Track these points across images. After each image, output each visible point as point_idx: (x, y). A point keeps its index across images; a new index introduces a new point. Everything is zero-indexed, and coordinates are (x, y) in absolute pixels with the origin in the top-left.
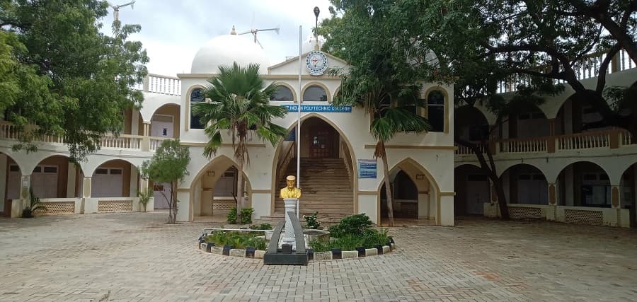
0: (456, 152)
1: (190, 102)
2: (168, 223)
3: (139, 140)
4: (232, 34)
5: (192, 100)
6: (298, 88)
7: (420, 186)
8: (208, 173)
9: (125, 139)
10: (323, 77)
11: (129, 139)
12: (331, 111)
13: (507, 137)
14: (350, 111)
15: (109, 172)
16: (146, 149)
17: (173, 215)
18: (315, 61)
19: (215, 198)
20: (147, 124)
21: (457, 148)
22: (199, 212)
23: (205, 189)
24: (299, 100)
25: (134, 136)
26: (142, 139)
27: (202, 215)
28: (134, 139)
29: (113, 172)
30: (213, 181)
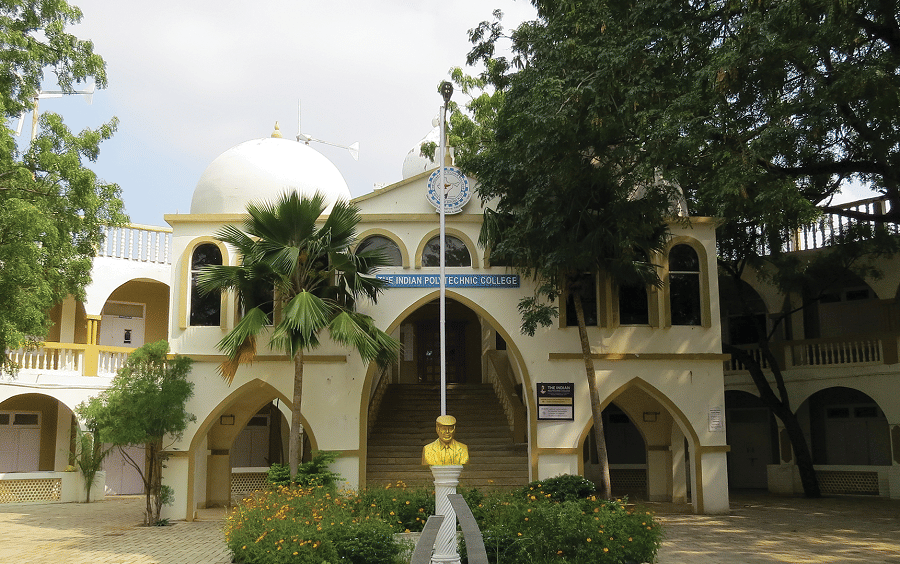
0: (726, 367)
1: (190, 272)
2: (144, 525)
3: (76, 353)
4: (273, 136)
5: (193, 269)
6: (411, 242)
7: (650, 435)
8: (224, 416)
9: (49, 351)
10: (464, 218)
11: (56, 351)
12: (479, 286)
13: (802, 337)
14: (518, 285)
15: (12, 419)
16: (90, 372)
17: (154, 507)
18: (446, 186)
19: (235, 470)
20: (93, 320)
21: (729, 357)
22: (203, 500)
23: (216, 452)
24: (412, 264)
25: (66, 343)
26: (83, 350)
27: (211, 505)
28: (67, 351)
29: (21, 420)
30: (230, 435)
